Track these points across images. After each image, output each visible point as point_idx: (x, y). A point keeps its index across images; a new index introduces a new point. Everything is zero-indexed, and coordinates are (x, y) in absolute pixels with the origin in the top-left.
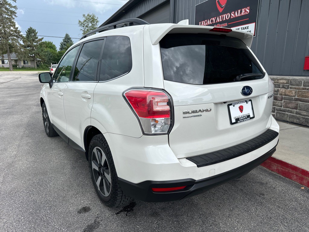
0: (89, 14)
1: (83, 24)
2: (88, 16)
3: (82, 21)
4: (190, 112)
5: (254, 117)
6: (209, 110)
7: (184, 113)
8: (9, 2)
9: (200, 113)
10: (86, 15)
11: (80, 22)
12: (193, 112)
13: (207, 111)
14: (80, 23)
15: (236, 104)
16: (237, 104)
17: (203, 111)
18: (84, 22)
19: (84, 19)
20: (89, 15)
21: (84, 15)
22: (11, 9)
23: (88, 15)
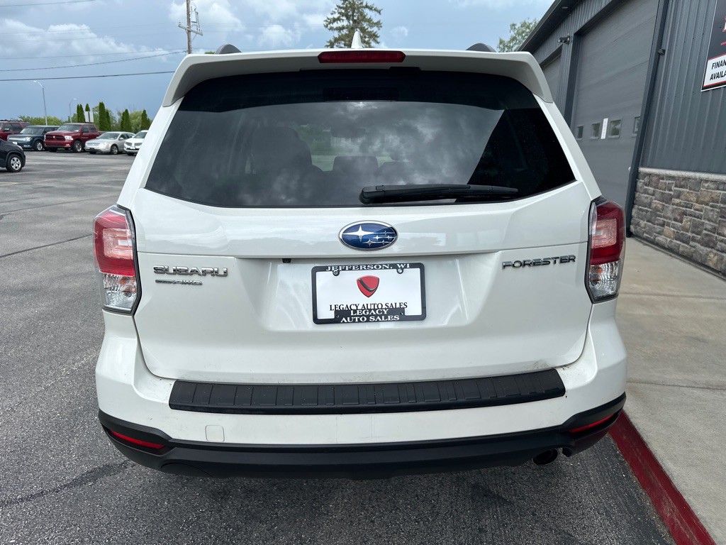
0: (527, 21)
1: (507, 46)
2: (522, 27)
3: (506, 39)
4: (171, 271)
5: (422, 317)
6: (221, 273)
7: (157, 270)
8: (368, 17)
9: (195, 278)
10: (518, 25)
11: (501, 42)
12: (177, 272)
13: (214, 273)
14: (501, 46)
15: (345, 270)
16: (351, 269)
17: (205, 273)
18: (510, 42)
19: (513, 34)
20: (525, 23)
21: (514, 25)
22: (369, 30)
23: (524, 25)
